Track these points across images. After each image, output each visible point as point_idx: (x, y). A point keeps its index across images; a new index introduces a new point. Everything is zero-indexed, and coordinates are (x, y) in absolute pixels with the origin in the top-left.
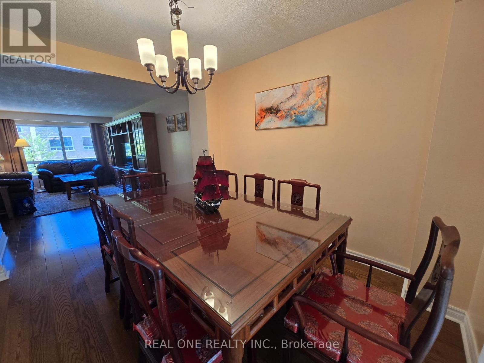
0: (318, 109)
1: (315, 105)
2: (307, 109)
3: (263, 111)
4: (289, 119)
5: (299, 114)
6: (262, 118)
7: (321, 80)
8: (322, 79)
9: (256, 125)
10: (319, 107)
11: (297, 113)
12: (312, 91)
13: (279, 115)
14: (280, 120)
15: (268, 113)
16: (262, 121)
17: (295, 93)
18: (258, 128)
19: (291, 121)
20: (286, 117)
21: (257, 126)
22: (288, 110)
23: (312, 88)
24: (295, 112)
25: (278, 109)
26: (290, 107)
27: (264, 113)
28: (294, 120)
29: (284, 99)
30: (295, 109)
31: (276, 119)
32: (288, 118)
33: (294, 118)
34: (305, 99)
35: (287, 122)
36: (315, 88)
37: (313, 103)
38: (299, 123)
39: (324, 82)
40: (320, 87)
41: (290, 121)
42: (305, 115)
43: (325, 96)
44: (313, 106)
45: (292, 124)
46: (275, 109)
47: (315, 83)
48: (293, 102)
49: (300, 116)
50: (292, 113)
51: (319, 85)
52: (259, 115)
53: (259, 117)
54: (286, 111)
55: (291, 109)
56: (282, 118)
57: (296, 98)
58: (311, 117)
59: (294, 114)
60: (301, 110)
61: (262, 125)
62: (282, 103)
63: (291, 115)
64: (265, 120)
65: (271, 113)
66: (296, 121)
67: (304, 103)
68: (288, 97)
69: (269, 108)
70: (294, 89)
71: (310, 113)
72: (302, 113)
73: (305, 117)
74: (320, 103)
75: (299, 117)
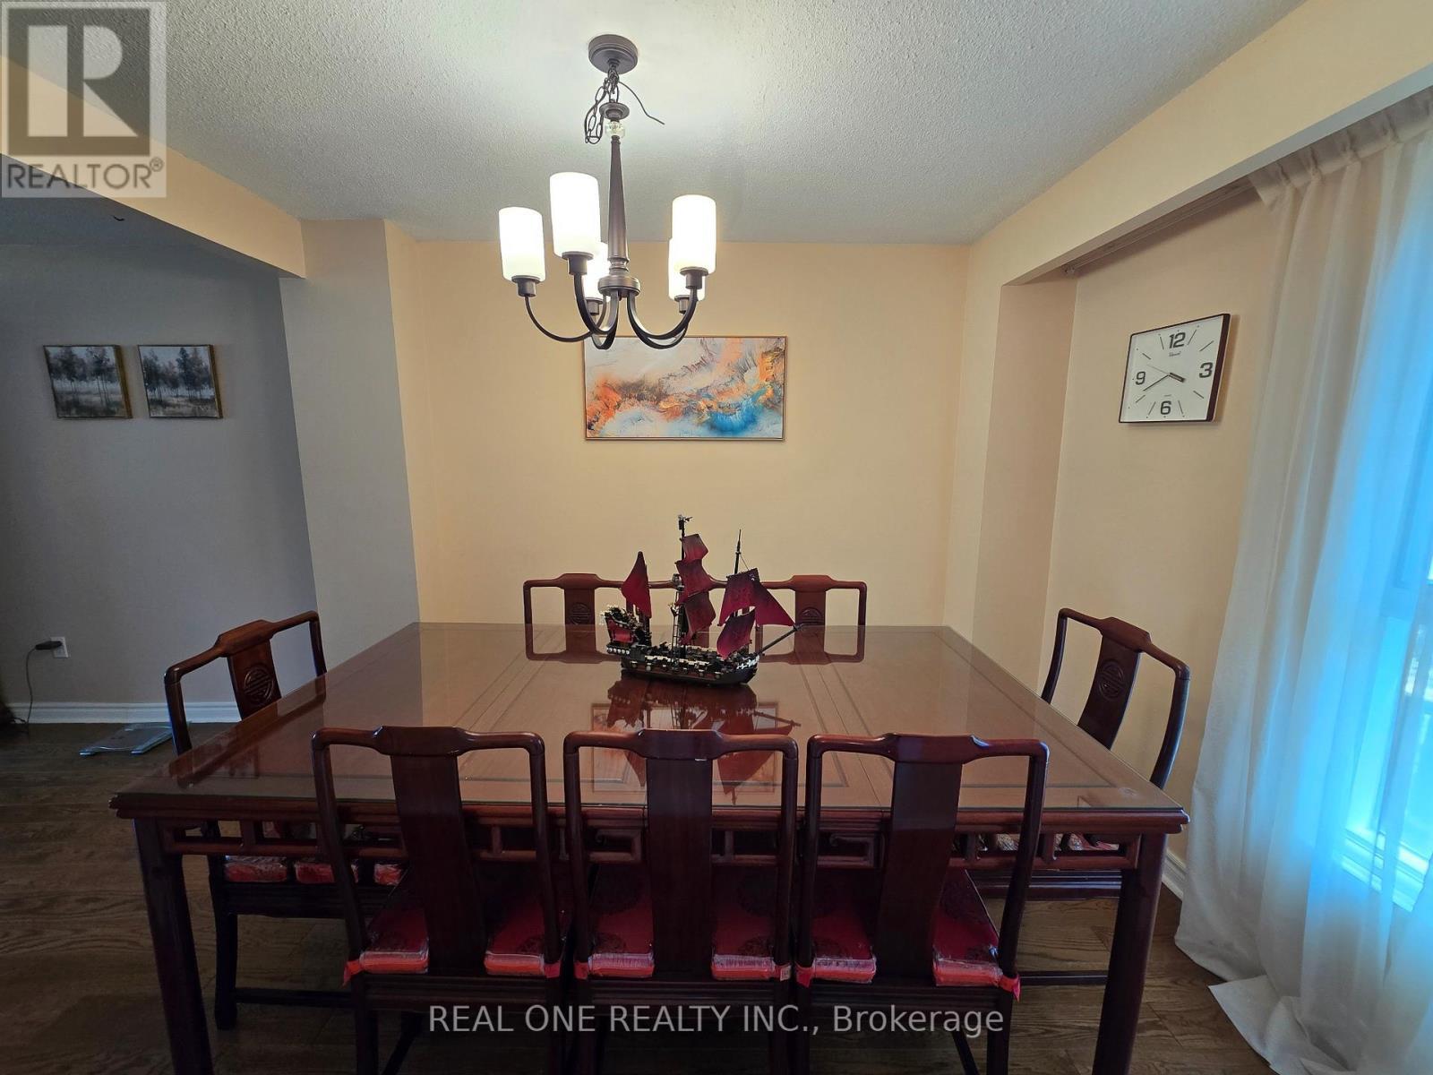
0: (765, 405)
1: (759, 394)
2: (740, 400)
3: (614, 390)
4: (694, 419)
5: (721, 411)
6: (609, 409)
7: (771, 344)
8: (774, 341)
9: (589, 426)
10: (768, 399)
11: (715, 407)
12: (751, 362)
13: (663, 405)
14: (667, 420)
15: (630, 398)
16: (609, 415)
17: (708, 359)
18: (597, 435)
19: (700, 424)
20: (686, 412)
21: (593, 427)
22: (690, 396)
23: (751, 355)
24: (711, 403)
25: (661, 392)
26: (695, 391)
27: (615, 395)
28: (707, 422)
29: (677, 369)
30: (709, 397)
31: (654, 414)
32: (691, 418)
33: (707, 417)
34: (736, 378)
35: (689, 427)
36: (757, 358)
37: (755, 390)
38: (721, 430)
39: (777, 349)
40: (770, 358)
41: (698, 425)
42: (735, 413)
43: (780, 379)
44: (754, 397)
45: (702, 432)
46: (652, 390)
47: (759, 347)
48: (702, 380)
49: (723, 414)
50: (702, 404)
51: (766, 353)
52: (598, 398)
53: (599, 405)
54: (685, 398)
55: (699, 394)
56: (673, 414)
57: (711, 371)
58: (751, 420)
59: (708, 408)
60: (726, 400)
61: (611, 427)
62: (671, 378)
63: (700, 411)
64: (617, 414)
65: (640, 398)
66: (712, 426)
67: (733, 386)
68: (689, 365)
69: (633, 384)
70: (707, 350)
71: (747, 410)
72: (729, 410)
73: (736, 419)
74: (770, 391)
75: (722, 419)
